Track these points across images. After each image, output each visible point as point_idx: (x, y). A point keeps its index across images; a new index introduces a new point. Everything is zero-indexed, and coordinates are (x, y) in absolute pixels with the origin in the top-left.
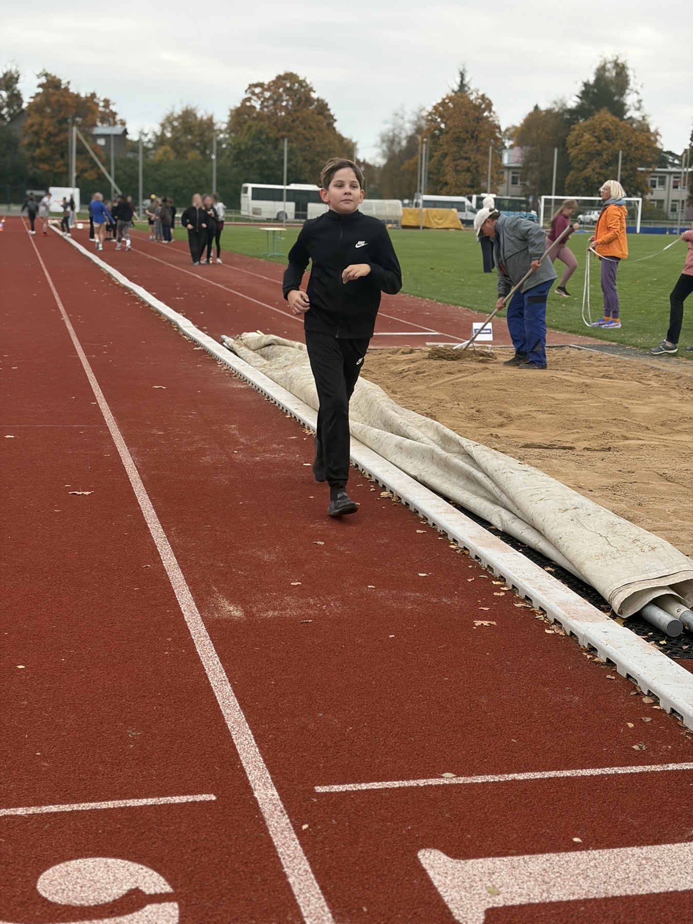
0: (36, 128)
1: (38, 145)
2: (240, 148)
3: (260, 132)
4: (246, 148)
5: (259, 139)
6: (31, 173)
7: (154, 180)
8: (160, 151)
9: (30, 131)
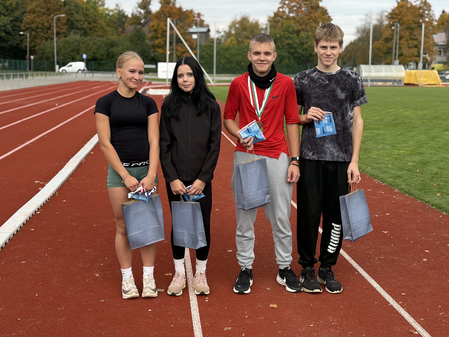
0: (155, 28)
1: (157, 38)
2: (276, 37)
3: (289, 27)
4: (280, 37)
5: (288, 31)
6: (152, 55)
7: (225, 57)
8: (229, 40)
9: (152, 30)
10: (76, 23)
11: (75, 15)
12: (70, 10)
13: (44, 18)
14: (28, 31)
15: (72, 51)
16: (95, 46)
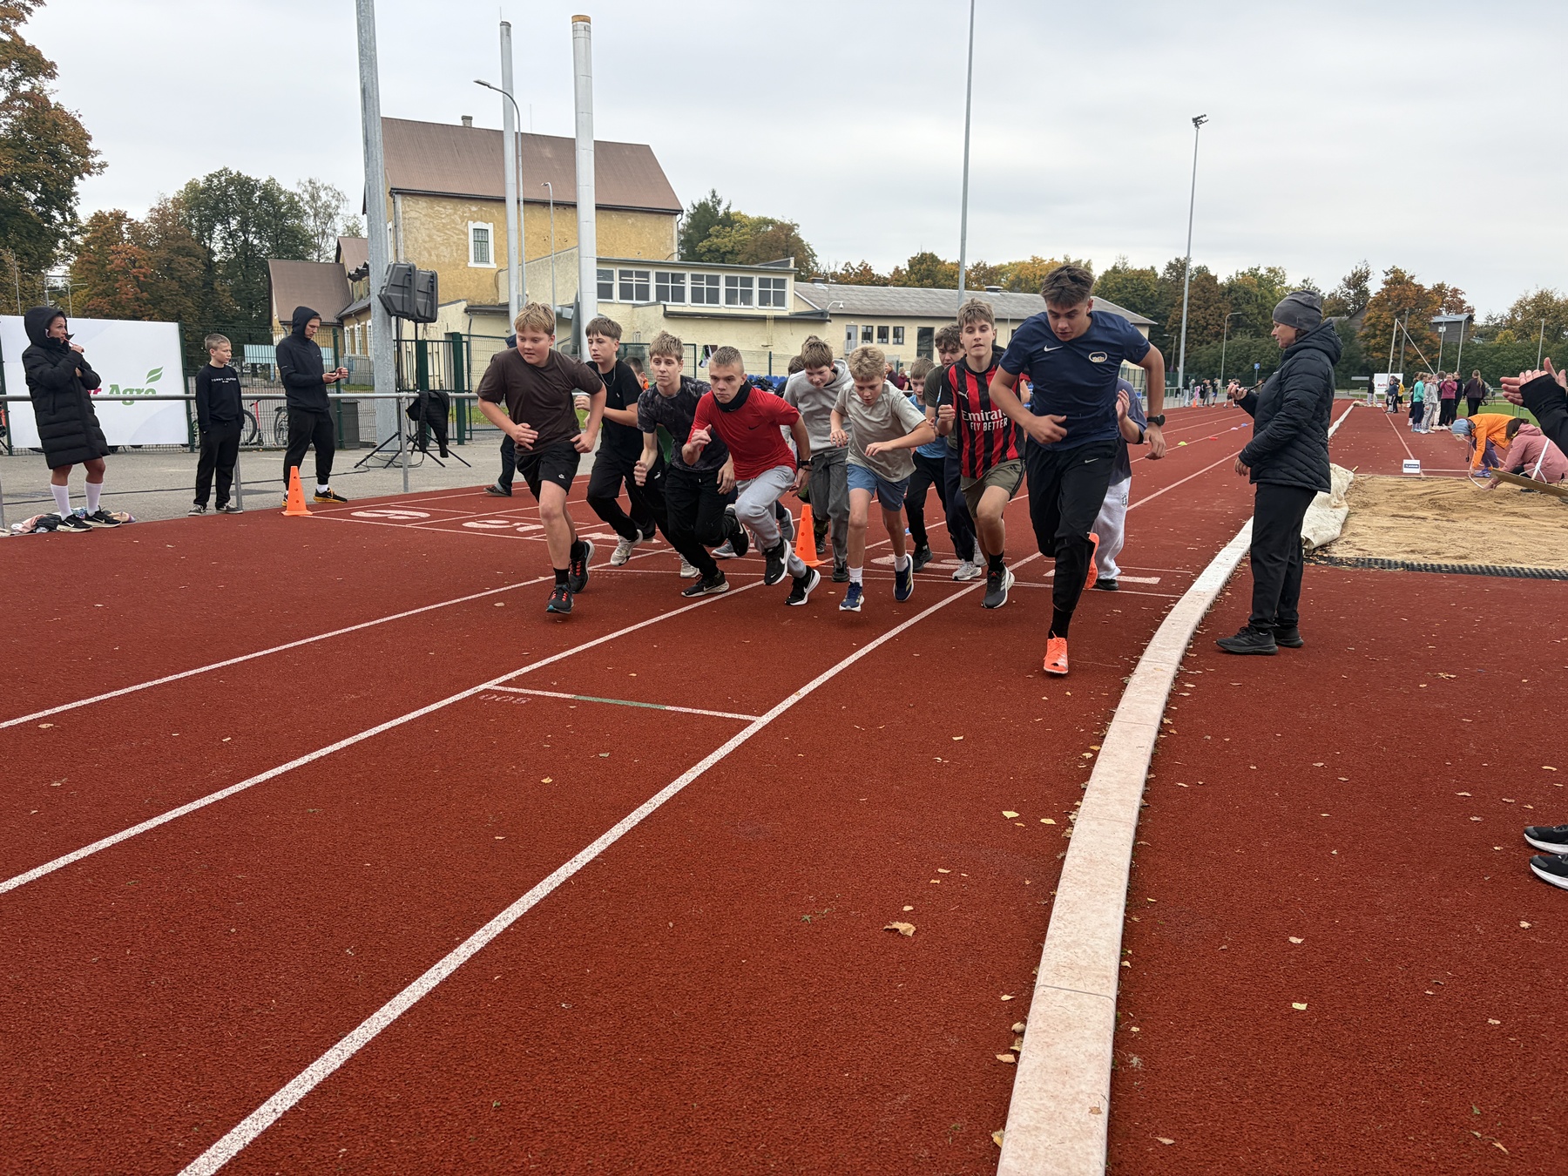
0: (1372, 321)
1: (1374, 336)
6: (1364, 361)
7: (1491, 363)
8: (1501, 335)
9: (1367, 323)
10: (1245, 318)
11: (1244, 306)
12: (1236, 299)
13: (1199, 313)
14: (1173, 333)
15: (1238, 359)
16: (1273, 351)
